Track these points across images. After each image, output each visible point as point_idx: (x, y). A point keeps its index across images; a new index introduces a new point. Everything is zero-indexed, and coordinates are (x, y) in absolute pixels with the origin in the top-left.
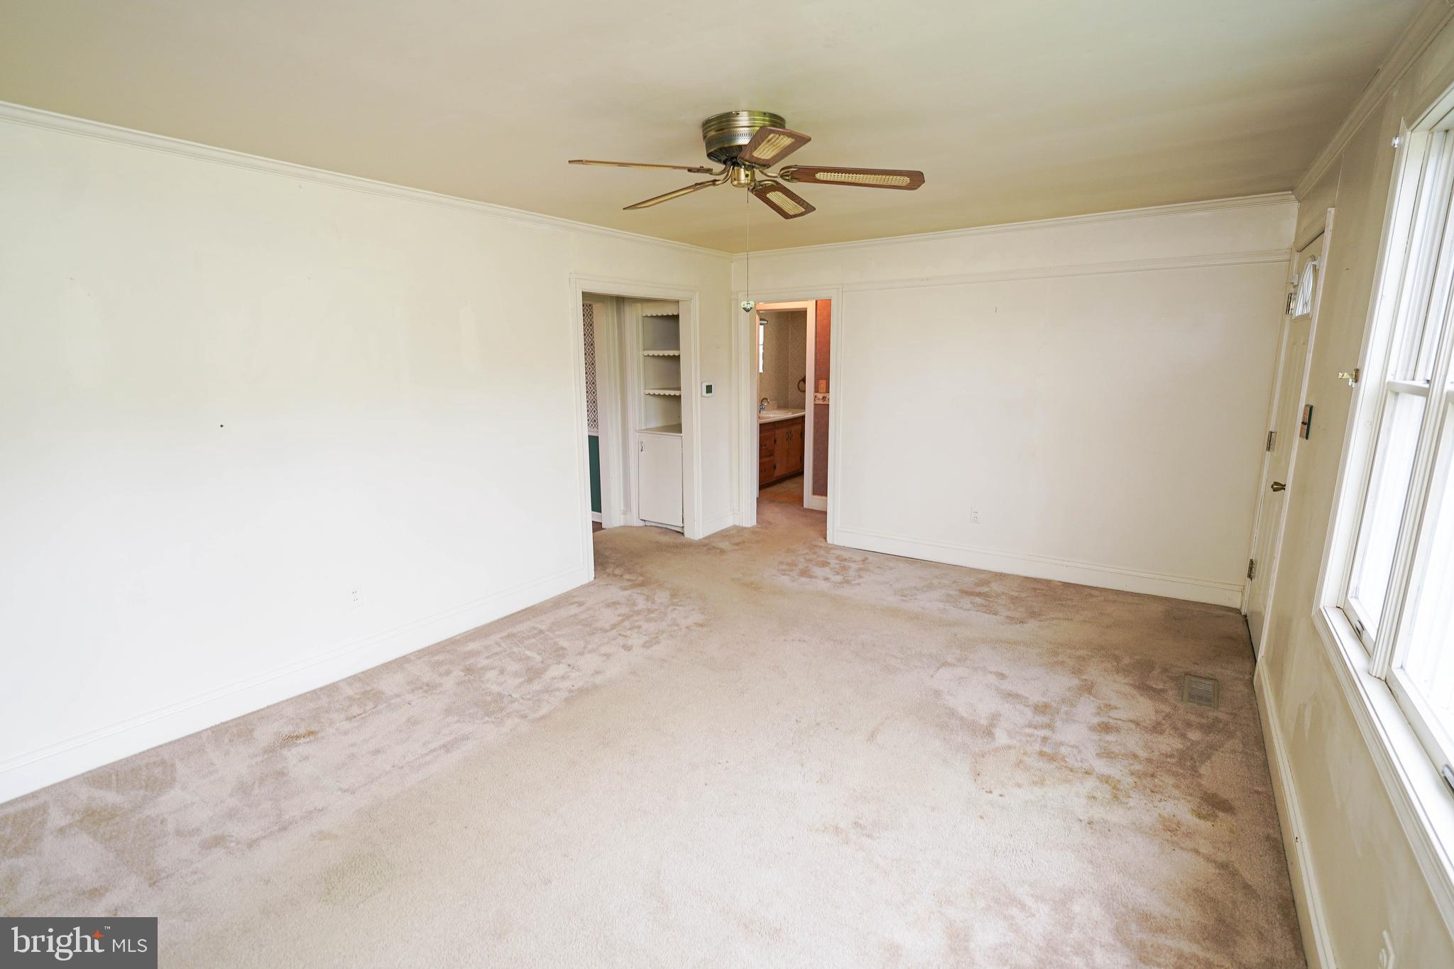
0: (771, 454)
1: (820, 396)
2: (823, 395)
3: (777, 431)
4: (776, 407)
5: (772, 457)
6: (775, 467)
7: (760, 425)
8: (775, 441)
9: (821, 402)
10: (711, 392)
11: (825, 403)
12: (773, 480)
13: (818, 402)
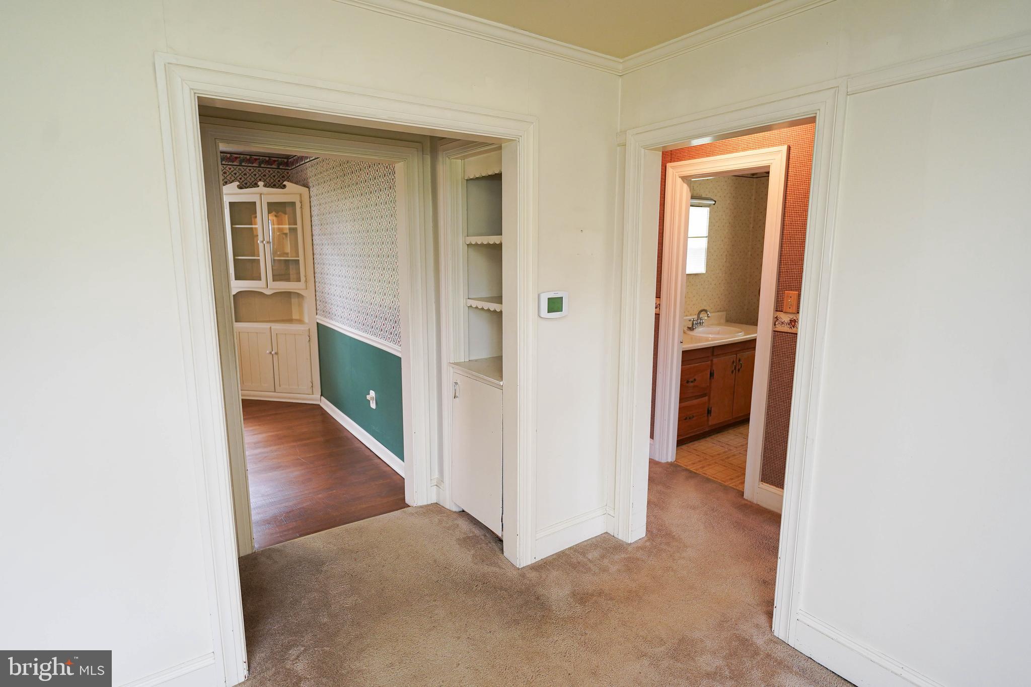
0: (704, 393)
1: (785, 318)
2: (792, 317)
3: (715, 360)
4: (723, 321)
5: (706, 398)
6: (709, 412)
7: (684, 352)
8: (712, 375)
9: (786, 329)
10: (560, 309)
11: (793, 330)
12: (707, 430)
13: (779, 328)
